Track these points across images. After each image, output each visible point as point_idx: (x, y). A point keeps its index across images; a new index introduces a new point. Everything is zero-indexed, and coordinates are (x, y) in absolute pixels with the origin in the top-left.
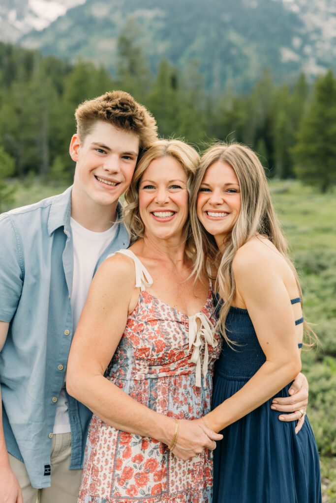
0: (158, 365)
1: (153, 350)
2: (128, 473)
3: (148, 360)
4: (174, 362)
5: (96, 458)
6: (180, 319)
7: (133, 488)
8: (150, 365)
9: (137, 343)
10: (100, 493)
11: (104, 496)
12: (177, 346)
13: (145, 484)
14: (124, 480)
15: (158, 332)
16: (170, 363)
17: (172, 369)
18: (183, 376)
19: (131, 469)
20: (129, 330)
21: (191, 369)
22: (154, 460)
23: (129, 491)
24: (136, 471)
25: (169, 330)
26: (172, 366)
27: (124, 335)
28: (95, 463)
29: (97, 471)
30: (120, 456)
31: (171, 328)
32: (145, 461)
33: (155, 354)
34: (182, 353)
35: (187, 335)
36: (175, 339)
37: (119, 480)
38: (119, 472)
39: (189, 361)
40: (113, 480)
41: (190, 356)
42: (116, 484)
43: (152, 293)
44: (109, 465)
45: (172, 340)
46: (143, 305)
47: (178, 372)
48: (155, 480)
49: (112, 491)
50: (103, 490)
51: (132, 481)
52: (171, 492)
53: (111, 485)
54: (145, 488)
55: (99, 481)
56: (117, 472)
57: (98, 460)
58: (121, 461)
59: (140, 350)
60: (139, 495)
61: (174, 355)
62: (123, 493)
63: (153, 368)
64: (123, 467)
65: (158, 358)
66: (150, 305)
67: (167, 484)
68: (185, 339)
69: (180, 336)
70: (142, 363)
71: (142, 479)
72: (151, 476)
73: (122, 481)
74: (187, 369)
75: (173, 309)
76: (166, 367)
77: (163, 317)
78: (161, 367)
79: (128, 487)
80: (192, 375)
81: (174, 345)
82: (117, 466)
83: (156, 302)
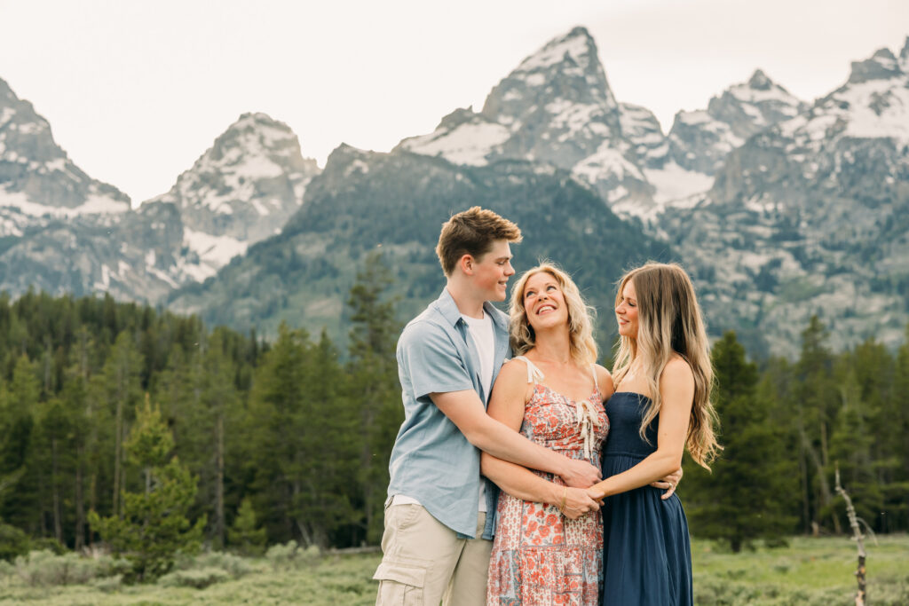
0: (553, 439)
1: (549, 425)
2: (533, 526)
3: (545, 435)
4: (566, 437)
5: (505, 520)
6: (569, 403)
7: (538, 538)
8: (547, 440)
9: (535, 421)
10: (510, 547)
11: (514, 548)
12: (567, 422)
13: (547, 535)
14: (530, 532)
15: (551, 411)
16: (563, 438)
17: (565, 443)
18: (574, 451)
19: (535, 523)
20: (528, 414)
21: (581, 445)
22: (554, 516)
23: (534, 541)
24: (539, 524)
25: (560, 410)
26: (565, 441)
27: (524, 419)
28: (505, 523)
29: (507, 530)
30: (526, 513)
31: (563, 409)
32: (546, 516)
33: (550, 429)
34: (572, 429)
35: (575, 414)
36: (566, 417)
37: (526, 532)
38: (526, 526)
39: (579, 438)
40: (521, 533)
41: (579, 434)
42: (523, 536)
43: (544, 385)
44: (517, 522)
45: (563, 417)
46: (538, 395)
47: (570, 446)
48: (556, 532)
49: (520, 542)
50: (513, 544)
51: (536, 533)
52: (568, 544)
53: (519, 538)
54: (547, 538)
55: (509, 537)
56: (524, 526)
57: (508, 521)
58: (526, 518)
59: (538, 427)
60: (543, 544)
61: (566, 430)
62: (529, 542)
63: (549, 442)
64: (528, 522)
65: (553, 433)
66: (543, 395)
67: (564, 537)
68: (574, 418)
69: (569, 415)
70: (540, 438)
71: (544, 531)
72: (552, 528)
73: (528, 533)
74: (576, 445)
75: (562, 397)
76: (560, 441)
77: (555, 401)
78: (555, 441)
79: (534, 537)
80: (581, 451)
81: (565, 421)
82: (523, 522)
83: (548, 391)
